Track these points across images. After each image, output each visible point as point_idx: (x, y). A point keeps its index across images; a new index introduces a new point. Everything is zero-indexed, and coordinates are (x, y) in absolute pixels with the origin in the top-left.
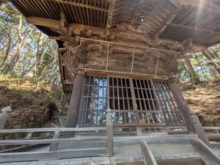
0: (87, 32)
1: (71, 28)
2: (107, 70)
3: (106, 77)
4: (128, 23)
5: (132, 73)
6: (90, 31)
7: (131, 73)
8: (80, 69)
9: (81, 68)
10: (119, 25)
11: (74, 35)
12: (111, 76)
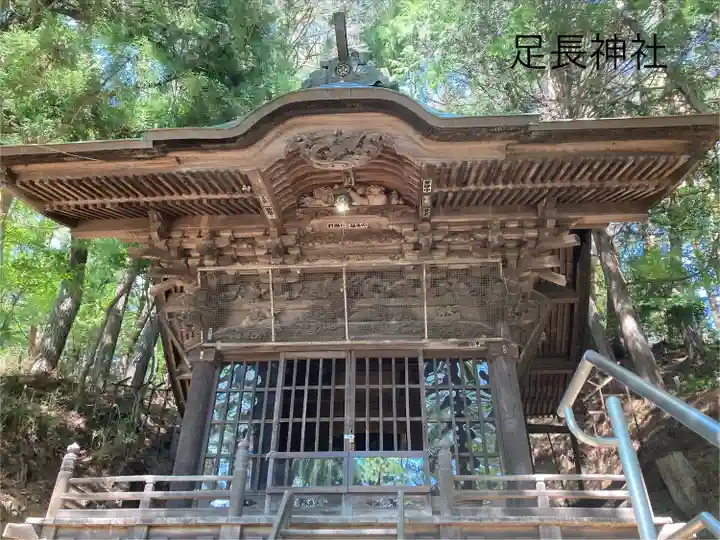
0: (218, 240)
1: (176, 235)
2: (276, 341)
3: (275, 359)
4: (336, 187)
5: (348, 342)
6: (227, 234)
7: (346, 342)
8: (203, 348)
9: (206, 345)
10: (308, 198)
11: (185, 253)
12: (290, 356)
